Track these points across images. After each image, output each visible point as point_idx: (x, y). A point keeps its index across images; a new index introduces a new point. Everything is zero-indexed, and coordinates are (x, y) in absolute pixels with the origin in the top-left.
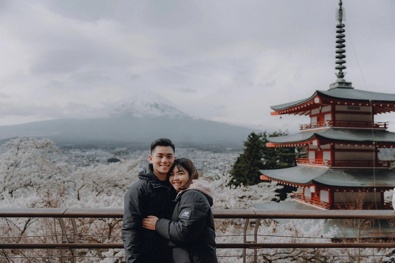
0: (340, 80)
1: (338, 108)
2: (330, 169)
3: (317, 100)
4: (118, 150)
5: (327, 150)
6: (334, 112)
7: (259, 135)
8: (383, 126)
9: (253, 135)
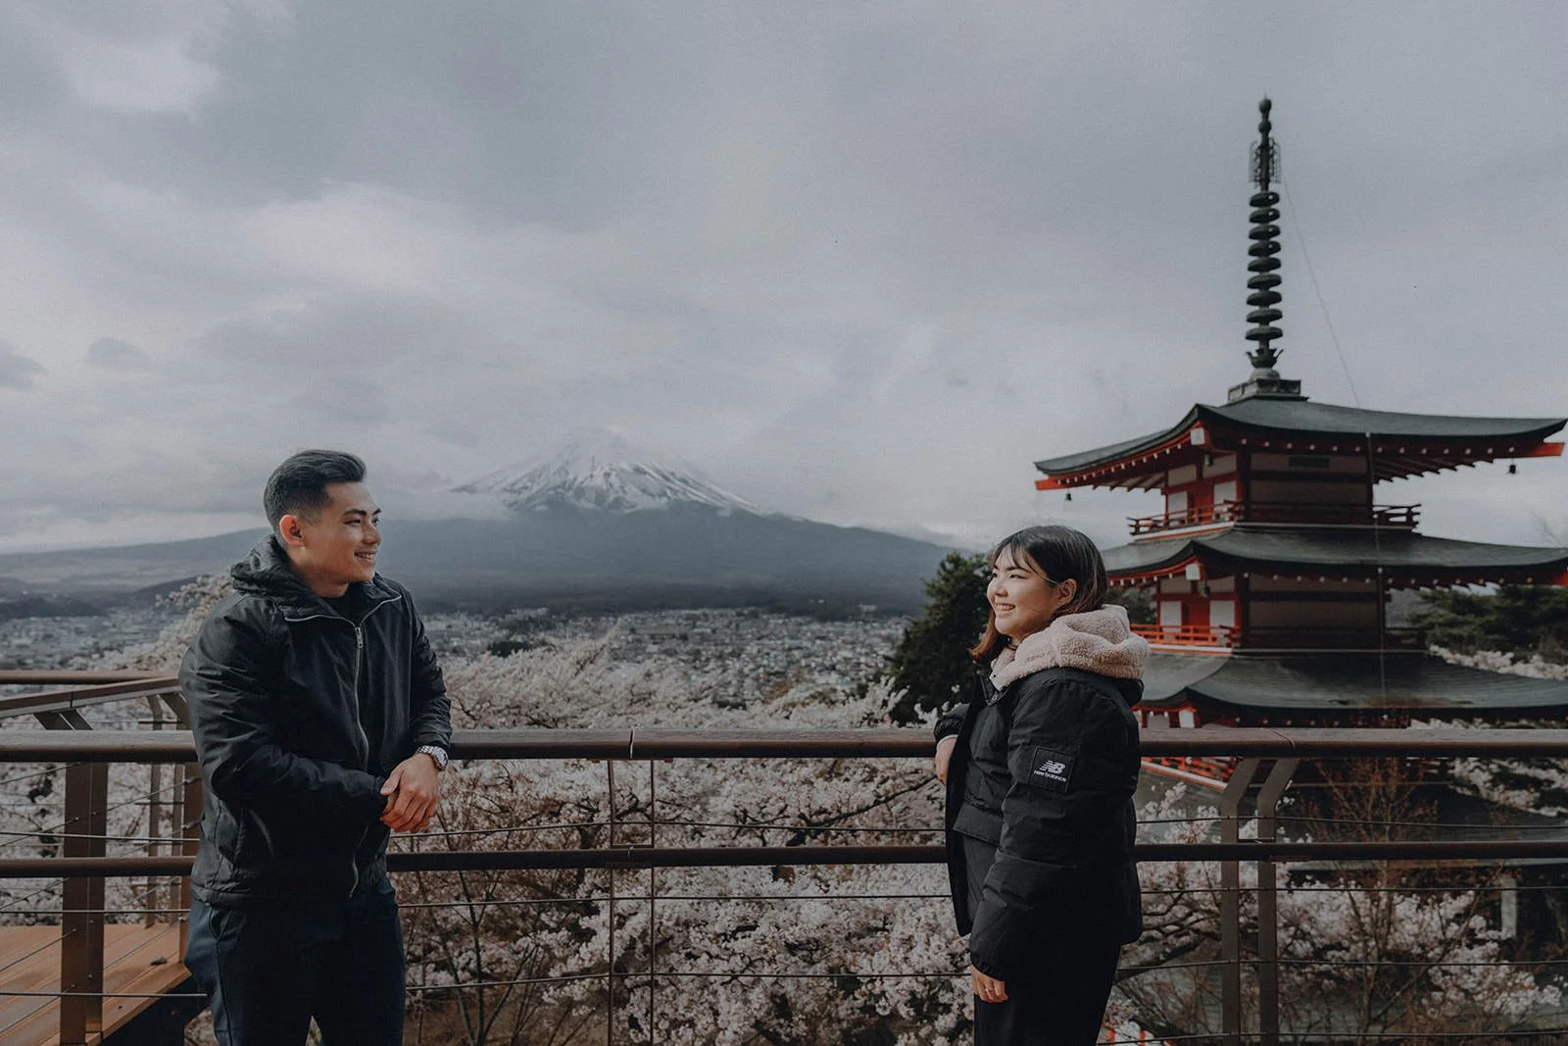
0: (1263, 373)
1: (1259, 462)
2: (1236, 657)
3: (1198, 437)
4: (519, 614)
5: (1223, 596)
6: (1244, 477)
7: (974, 560)
8: (1403, 519)
9: (956, 561)
